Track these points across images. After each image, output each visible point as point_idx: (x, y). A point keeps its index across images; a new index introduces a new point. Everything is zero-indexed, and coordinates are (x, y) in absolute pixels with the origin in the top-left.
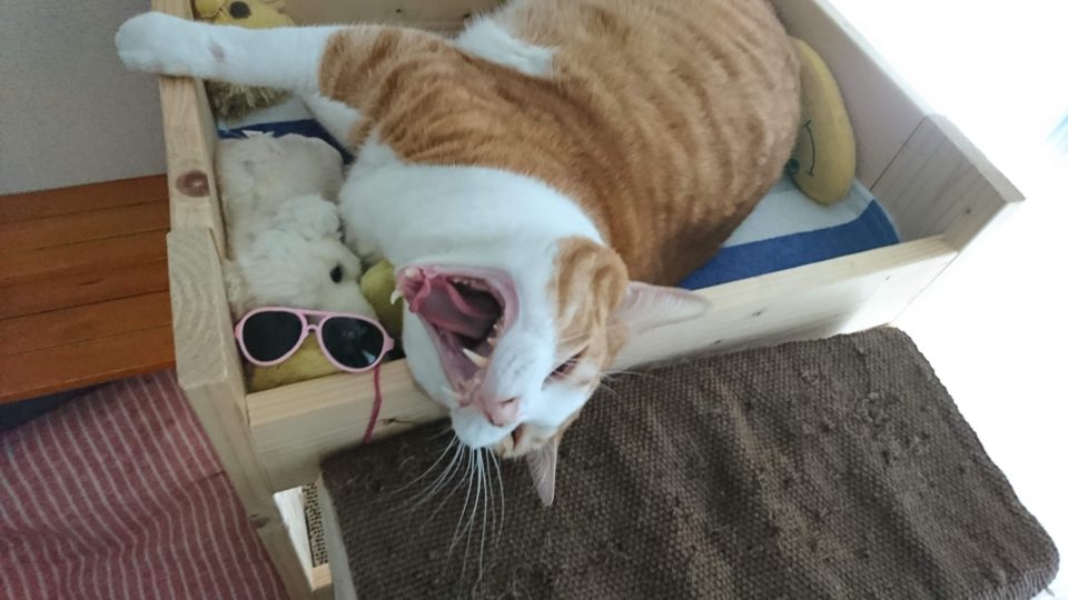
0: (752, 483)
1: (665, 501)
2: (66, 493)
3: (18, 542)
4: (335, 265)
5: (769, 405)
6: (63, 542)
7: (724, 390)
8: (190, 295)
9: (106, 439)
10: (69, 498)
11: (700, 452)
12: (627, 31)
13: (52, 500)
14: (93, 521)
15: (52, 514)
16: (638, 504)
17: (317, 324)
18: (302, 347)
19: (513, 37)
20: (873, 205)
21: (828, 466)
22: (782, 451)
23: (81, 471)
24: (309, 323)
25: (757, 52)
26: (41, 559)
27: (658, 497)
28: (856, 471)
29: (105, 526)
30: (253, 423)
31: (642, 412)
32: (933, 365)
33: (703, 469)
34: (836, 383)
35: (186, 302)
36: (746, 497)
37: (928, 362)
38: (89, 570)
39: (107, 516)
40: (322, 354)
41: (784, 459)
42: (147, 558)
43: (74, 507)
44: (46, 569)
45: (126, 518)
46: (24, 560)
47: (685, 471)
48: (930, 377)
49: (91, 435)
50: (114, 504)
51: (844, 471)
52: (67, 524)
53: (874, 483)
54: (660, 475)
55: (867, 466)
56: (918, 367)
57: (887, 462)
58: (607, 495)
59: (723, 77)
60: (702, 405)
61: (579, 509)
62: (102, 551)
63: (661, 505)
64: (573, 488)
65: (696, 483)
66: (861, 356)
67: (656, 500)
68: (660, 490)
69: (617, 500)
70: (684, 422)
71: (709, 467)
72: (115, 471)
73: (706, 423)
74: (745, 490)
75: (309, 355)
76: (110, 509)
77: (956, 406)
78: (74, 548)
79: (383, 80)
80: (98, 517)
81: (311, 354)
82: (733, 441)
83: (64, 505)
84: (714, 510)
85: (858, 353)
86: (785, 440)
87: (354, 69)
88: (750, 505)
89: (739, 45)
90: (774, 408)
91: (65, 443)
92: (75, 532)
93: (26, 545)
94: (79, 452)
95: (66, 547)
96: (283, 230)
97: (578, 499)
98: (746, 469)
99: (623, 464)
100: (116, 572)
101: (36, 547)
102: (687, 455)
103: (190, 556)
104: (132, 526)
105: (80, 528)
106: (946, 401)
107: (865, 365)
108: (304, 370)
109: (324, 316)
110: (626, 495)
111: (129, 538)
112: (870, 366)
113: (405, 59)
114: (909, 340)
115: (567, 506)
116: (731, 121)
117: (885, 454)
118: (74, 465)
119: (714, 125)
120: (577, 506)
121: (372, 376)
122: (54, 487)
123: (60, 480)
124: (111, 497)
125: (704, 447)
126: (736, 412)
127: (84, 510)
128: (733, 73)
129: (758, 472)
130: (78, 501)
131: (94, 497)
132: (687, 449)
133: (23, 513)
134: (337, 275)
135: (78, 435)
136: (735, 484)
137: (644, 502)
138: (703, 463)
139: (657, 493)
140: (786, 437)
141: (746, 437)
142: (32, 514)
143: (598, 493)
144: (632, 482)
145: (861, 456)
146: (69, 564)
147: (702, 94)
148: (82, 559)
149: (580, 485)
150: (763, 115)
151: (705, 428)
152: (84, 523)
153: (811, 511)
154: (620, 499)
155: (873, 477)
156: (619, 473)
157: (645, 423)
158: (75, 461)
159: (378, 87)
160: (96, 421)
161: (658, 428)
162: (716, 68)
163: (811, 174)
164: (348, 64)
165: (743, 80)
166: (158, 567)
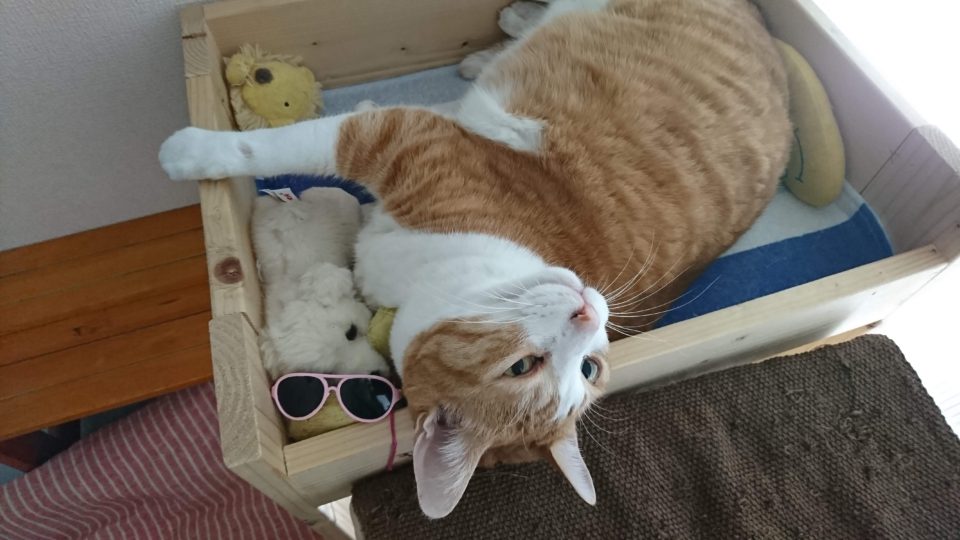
0: (734, 506)
1: (651, 525)
2: (168, 467)
3: (140, 504)
4: (349, 327)
5: (753, 424)
6: (172, 503)
7: (709, 412)
8: (230, 379)
9: (195, 424)
10: (172, 472)
11: (685, 474)
12: (615, 92)
13: (159, 473)
14: (190, 488)
15: (159, 483)
16: (626, 527)
17: (336, 385)
18: (325, 405)
19: (507, 111)
20: (863, 208)
21: (809, 485)
22: (765, 470)
23: (178, 451)
24: (330, 385)
25: (741, 83)
26: (157, 516)
27: (645, 521)
28: (836, 489)
29: (202, 492)
30: (290, 473)
31: (630, 437)
32: (920, 375)
33: (688, 491)
34: (821, 399)
35: (227, 386)
36: (727, 520)
37: (914, 372)
38: (193, 525)
39: (201, 485)
40: (342, 410)
41: (766, 480)
42: (235, 517)
43: (175, 478)
44: (163, 524)
45: (216, 484)
46: (146, 517)
47: (671, 493)
48: (916, 389)
49: (183, 422)
50: (206, 475)
51: (824, 488)
52: (173, 492)
53: (854, 500)
54: (647, 499)
55: (848, 484)
56: (904, 378)
57: (868, 478)
58: (598, 518)
59: (712, 117)
60: (687, 429)
61: (573, 531)
62: (202, 510)
63: (647, 528)
64: (567, 512)
65: (682, 504)
66: (847, 370)
67: (643, 523)
68: (646, 514)
69: (608, 523)
70: (670, 446)
71: (694, 488)
72: (204, 448)
73: (690, 447)
74: (726, 513)
75: (332, 410)
76: (203, 479)
77: (943, 417)
78: (179, 507)
79: (389, 164)
80: (196, 487)
81: (333, 409)
82: (716, 465)
83: (168, 478)
84: (698, 530)
85: (844, 366)
86: (767, 459)
87: (365, 154)
88: (731, 527)
89: (723, 81)
90: (758, 428)
91: (164, 430)
92: (179, 498)
93: (146, 506)
94: (174, 434)
95: (175, 509)
96: (306, 301)
97: (572, 522)
98: (728, 493)
99: (612, 490)
100: (213, 528)
101: (152, 505)
102: (673, 477)
103: (268, 515)
104: (222, 490)
105: (182, 494)
106: (932, 413)
107: (850, 378)
108: (329, 422)
109: (340, 379)
110: (615, 519)
111: (221, 499)
112: (856, 381)
113: (409, 142)
114: (897, 349)
115: (561, 529)
116: (725, 159)
117: (867, 470)
118: (172, 446)
119: (706, 169)
120: (571, 528)
121: (388, 423)
122: (160, 465)
123: (162, 457)
124: (203, 470)
125: (689, 470)
126: (721, 434)
127: (183, 481)
128: (720, 109)
129: (739, 495)
130: (178, 473)
131: (189, 469)
132: (673, 472)
133: (140, 484)
134: (352, 334)
135: (173, 423)
136: (718, 506)
137: (631, 525)
138: (688, 486)
139: (643, 517)
140: (768, 456)
141: (729, 459)
142: (146, 484)
143: (590, 515)
144: (621, 507)
145: (842, 474)
146: (178, 519)
147: (691, 142)
148: (187, 515)
149: (574, 510)
150: (755, 143)
151: (690, 452)
152: (184, 489)
153: (791, 530)
154: (610, 521)
155: (853, 494)
156: (609, 497)
157: (633, 449)
158: (173, 442)
159: (385, 170)
160: (186, 411)
161: (645, 453)
162: (703, 109)
163: (799, 179)
164: (360, 149)
165: (732, 114)
166: (244, 523)
